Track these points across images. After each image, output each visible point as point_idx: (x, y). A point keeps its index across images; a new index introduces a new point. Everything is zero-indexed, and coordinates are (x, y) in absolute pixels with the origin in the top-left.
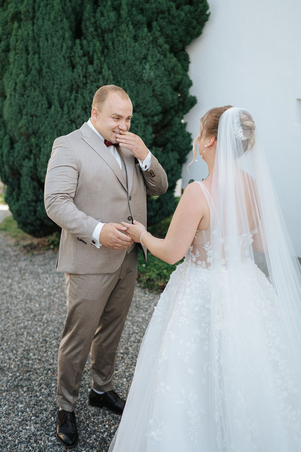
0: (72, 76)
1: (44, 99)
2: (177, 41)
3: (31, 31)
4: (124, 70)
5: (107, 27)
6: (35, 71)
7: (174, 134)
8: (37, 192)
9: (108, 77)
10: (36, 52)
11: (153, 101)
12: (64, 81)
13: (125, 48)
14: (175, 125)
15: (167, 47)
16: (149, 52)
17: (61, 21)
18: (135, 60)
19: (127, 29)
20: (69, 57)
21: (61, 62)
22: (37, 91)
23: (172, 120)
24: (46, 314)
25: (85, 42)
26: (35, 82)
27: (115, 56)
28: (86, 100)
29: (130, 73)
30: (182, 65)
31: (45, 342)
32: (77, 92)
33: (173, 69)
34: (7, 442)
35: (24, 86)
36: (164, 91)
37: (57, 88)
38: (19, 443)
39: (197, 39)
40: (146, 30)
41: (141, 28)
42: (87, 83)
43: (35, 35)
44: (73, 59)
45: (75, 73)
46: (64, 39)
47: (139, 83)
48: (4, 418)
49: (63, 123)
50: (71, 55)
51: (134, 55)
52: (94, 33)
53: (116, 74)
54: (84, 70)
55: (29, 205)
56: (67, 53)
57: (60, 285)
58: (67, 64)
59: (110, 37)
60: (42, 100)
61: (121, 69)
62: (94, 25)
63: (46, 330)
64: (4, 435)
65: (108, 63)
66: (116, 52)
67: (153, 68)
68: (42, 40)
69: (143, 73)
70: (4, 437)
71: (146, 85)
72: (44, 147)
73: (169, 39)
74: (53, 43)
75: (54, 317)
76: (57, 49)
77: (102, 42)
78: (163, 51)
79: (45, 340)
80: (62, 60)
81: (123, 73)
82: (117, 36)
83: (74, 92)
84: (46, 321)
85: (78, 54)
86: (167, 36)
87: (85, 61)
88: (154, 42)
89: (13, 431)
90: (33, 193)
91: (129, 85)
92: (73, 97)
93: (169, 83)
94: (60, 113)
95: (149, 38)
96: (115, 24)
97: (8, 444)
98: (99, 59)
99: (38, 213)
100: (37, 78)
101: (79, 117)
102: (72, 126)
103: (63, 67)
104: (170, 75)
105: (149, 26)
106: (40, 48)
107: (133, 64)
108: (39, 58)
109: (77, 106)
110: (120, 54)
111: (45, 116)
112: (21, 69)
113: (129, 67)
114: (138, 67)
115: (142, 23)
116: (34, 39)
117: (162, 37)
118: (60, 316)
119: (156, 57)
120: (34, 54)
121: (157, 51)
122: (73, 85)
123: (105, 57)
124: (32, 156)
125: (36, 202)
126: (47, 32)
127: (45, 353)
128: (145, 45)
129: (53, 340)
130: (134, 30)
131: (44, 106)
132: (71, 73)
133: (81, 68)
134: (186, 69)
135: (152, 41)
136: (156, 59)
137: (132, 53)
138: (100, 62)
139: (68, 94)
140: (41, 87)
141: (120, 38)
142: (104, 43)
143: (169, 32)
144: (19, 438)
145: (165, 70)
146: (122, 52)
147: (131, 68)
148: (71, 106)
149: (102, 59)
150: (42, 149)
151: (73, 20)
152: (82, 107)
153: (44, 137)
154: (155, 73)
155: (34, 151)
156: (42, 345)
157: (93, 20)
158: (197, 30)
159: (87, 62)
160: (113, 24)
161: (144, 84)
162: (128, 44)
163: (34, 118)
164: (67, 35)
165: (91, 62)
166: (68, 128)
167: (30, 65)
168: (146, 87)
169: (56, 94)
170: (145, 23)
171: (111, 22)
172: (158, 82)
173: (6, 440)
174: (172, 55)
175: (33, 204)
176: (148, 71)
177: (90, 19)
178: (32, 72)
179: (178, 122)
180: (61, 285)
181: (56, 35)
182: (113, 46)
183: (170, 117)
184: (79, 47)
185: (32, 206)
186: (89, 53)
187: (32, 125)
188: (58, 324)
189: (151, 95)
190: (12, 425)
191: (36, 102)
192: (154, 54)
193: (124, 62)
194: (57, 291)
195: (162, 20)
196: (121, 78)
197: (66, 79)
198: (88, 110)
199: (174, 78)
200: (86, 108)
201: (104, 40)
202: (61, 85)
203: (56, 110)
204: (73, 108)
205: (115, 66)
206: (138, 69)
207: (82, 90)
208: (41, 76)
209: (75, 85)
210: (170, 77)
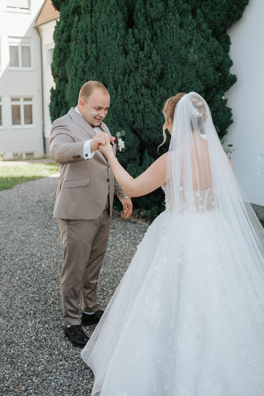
0: (125, 61)
2: (219, 25)
3: (89, 23)
4: (171, 55)
5: (156, 16)
6: (93, 58)
7: (215, 109)
9: (157, 61)
10: (94, 41)
11: (197, 81)
12: (118, 66)
13: (172, 35)
14: (216, 101)
15: (210, 31)
16: (194, 37)
17: (116, 13)
18: (181, 45)
19: (173, 17)
20: (123, 45)
21: (115, 49)
23: (213, 97)
24: (103, 268)
25: (136, 31)
26: (93, 67)
27: (163, 42)
28: (137, 82)
29: (176, 57)
30: (223, 47)
31: (103, 291)
32: (129, 76)
33: (215, 51)
34: (75, 367)
35: (83, 71)
36: (207, 71)
37: (112, 73)
38: (85, 369)
39: (237, 21)
40: (191, 17)
41: (186, 15)
42: (138, 67)
43: (93, 26)
44: (126, 46)
45: (128, 59)
46: (118, 29)
47: (185, 65)
48: (72, 349)
49: (117, 103)
50: (124, 43)
51: (180, 40)
52: (145, 22)
53: (164, 58)
54: (136, 56)
56: (120, 41)
57: (113, 243)
58: (121, 51)
59: (158, 25)
61: (168, 54)
62: (145, 15)
63: (103, 281)
64: (73, 362)
65: (156, 49)
66: (164, 39)
67: (197, 51)
68: (99, 30)
69: (188, 56)
70: (73, 364)
71: (190, 67)
73: (212, 24)
74: (109, 33)
75: (109, 270)
76: (112, 38)
77: (151, 30)
78: (206, 35)
79: (103, 289)
80: (117, 47)
81: (170, 58)
82: (165, 24)
83: (127, 75)
84: (102, 274)
85: (131, 42)
86: (210, 22)
88: (198, 28)
89: (80, 359)
91: (175, 68)
92: (126, 80)
93: (211, 64)
94: (115, 94)
95: (193, 25)
96: (163, 13)
97: (76, 369)
98: (149, 46)
100: (95, 64)
101: (131, 97)
102: (125, 105)
103: (117, 54)
104: (212, 57)
105: (194, 13)
106: (97, 38)
107: (179, 48)
108: (97, 46)
109: (130, 88)
110: (167, 40)
112: (81, 57)
113: (175, 52)
114: (183, 52)
115: (188, 11)
116: (92, 30)
117: (206, 23)
118: (115, 270)
119: (200, 41)
120: (92, 43)
121: (200, 36)
122: (126, 69)
123: (154, 43)
126: (103, 24)
127: (102, 300)
128: (190, 31)
129: (109, 290)
130: (180, 18)
132: (124, 58)
133: (133, 54)
134: (227, 50)
135: (196, 27)
136: (199, 43)
137: (178, 39)
138: (150, 48)
139: (122, 77)
140: (98, 72)
141: (167, 25)
142: (153, 30)
143: (211, 18)
144: (84, 365)
145: (208, 52)
146: (169, 39)
147: (177, 53)
148: (124, 88)
149: (152, 45)
151: (126, 12)
152: (134, 89)
154: (198, 55)
156: (100, 293)
157: (143, 11)
158: (238, 14)
159: (138, 48)
160: (162, 13)
161: (188, 66)
162: (175, 31)
164: (121, 25)
165: (142, 49)
166: (121, 107)
167: (89, 53)
168: (191, 69)
169: (111, 78)
170: (190, 11)
171: (159, 12)
172: (202, 63)
173: (74, 366)
174: (214, 39)
176: (192, 54)
177: (141, 10)
178: (90, 59)
179: (219, 99)
180: (115, 244)
181: (111, 25)
182: (161, 33)
183: (212, 95)
184: (131, 36)
186: (140, 40)
188: (113, 277)
189: (195, 76)
190: (79, 355)
192: (198, 38)
193: (171, 48)
194: (111, 248)
195: (205, 7)
196: (168, 61)
197: (120, 64)
198: (139, 91)
199: (216, 59)
200: (138, 89)
201: (153, 28)
202: (115, 69)
203: (111, 92)
204: (126, 90)
205: (163, 51)
206: (183, 53)
207: (134, 74)
208: (98, 63)
209: (128, 69)
210: (212, 58)
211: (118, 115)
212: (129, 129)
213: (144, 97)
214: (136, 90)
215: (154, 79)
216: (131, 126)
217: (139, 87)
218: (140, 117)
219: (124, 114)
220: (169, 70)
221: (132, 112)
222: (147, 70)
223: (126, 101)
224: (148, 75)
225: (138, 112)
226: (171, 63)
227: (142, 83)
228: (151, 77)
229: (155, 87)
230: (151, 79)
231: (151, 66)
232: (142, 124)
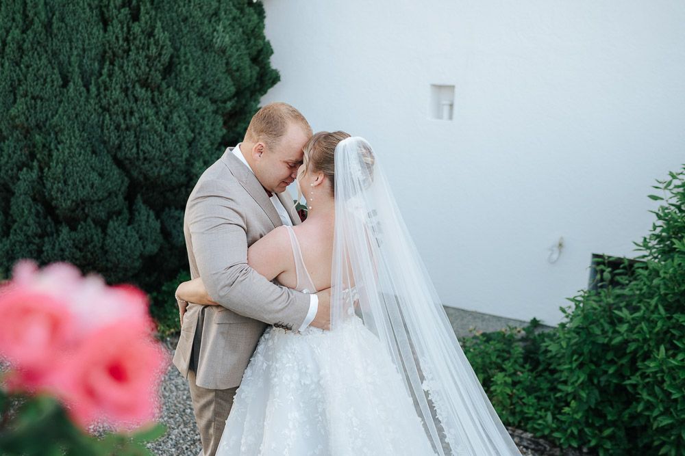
0: (104, 37)
1: (56, 71)
4: (185, 32)
6: (40, 25)
8: (42, 220)
9: (164, 42)
11: (226, 79)
12: (89, 44)
16: (222, 5)
18: (203, 16)
20: (99, 7)
21: (84, 13)
22: (43, 57)
23: (246, 105)
26: (39, 43)
27: (171, 9)
28: (127, 76)
29: (194, 36)
32: (112, 63)
33: (253, 31)
35: (20, 48)
36: (242, 64)
37: (77, 55)
42: (129, 50)
44: (105, 10)
45: (110, 33)
47: (207, 51)
49: (89, 112)
50: (102, 4)
51: (201, 8)
53: (173, 36)
54: (125, 29)
55: (30, 243)
58: (95, 18)
60: (53, 73)
61: (180, 30)
65: (161, 20)
67: (228, 29)
69: (213, 37)
71: (216, 55)
72: (58, 150)
78: (239, 4)
80: (88, 10)
81: (183, 37)
83: (107, 63)
87: (126, 15)
90: (35, 222)
91: (192, 55)
92: (105, 71)
94: (84, 94)
98: (148, 13)
99: (45, 254)
100: (43, 36)
101: (116, 102)
102: (104, 116)
103: (88, 22)
104: (249, 40)
107: (199, 22)
109: (113, 85)
110: (179, 6)
111: (58, 99)
112: (14, 20)
113: (193, 27)
114: (207, 29)
119: (231, 13)
121: (231, 4)
122: (105, 52)
123: (156, 9)
124: (35, 163)
125: (41, 237)
131: (55, 83)
132: (101, 32)
133: (119, 25)
136: (230, 16)
137: (198, 6)
138: (151, 18)
139: (96, 65)
140: (49, 52)
145: (244, 32)
146: (181, 4)
147: (196, 29)
148: (103, 85)
149: (153, 13)
150: (55, 154)
152: (121, 87)
153: (56, 134)
154: (230, 36)
155: (38, 156)
159: (129, 16)
161: (213, 54)
163: (39, 102)
165: (136, 18)
166: (96, 120)
167: (31, 14)
168: (217, 59)
169: (76, 65)
172: (235, 50)
175: (37, 240)
176: (221, 34)
178: (34, 26)
183: (244, 102)
185: (34, 244)
186: (130, 1)
187: (36, 113)
189: (224, 70)
191: (42, 76)
192: (228, 7)
193: (185, 20)
196: (181, 43)
197: (95, 41)
198: (129, 92)
199: (255, 45)
200: (127, 89)
202: (84, 50)
203: (77, 90)
204: (106, 89)
205: (171, 24)
206: (206, 31)
207: (122, 61)
208: (48, 34)
209: (110, 52)
210: (249, 43)
211: (90, 134)
212: (110, 158)
213: (139, 103)
214: (125, 90)
215: (157, 72)
216: (113, 154)
217: (130, 85)
218: (132, 139)
219: (102, 130)
220: (182, 58)
221: (118, 127)
222: (146, 56)
223: (105, 109)
224: (147, 65)
225: (128, 129)
226: (185, 47)
227: (136, 79)
228: (153, 69)
229: (159, 87)
230: (152, 73)
231: (153, 51)
232: (134, 150)
